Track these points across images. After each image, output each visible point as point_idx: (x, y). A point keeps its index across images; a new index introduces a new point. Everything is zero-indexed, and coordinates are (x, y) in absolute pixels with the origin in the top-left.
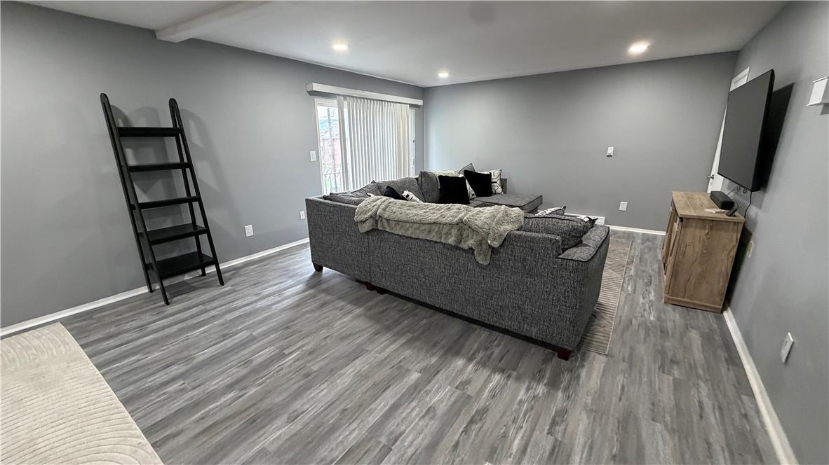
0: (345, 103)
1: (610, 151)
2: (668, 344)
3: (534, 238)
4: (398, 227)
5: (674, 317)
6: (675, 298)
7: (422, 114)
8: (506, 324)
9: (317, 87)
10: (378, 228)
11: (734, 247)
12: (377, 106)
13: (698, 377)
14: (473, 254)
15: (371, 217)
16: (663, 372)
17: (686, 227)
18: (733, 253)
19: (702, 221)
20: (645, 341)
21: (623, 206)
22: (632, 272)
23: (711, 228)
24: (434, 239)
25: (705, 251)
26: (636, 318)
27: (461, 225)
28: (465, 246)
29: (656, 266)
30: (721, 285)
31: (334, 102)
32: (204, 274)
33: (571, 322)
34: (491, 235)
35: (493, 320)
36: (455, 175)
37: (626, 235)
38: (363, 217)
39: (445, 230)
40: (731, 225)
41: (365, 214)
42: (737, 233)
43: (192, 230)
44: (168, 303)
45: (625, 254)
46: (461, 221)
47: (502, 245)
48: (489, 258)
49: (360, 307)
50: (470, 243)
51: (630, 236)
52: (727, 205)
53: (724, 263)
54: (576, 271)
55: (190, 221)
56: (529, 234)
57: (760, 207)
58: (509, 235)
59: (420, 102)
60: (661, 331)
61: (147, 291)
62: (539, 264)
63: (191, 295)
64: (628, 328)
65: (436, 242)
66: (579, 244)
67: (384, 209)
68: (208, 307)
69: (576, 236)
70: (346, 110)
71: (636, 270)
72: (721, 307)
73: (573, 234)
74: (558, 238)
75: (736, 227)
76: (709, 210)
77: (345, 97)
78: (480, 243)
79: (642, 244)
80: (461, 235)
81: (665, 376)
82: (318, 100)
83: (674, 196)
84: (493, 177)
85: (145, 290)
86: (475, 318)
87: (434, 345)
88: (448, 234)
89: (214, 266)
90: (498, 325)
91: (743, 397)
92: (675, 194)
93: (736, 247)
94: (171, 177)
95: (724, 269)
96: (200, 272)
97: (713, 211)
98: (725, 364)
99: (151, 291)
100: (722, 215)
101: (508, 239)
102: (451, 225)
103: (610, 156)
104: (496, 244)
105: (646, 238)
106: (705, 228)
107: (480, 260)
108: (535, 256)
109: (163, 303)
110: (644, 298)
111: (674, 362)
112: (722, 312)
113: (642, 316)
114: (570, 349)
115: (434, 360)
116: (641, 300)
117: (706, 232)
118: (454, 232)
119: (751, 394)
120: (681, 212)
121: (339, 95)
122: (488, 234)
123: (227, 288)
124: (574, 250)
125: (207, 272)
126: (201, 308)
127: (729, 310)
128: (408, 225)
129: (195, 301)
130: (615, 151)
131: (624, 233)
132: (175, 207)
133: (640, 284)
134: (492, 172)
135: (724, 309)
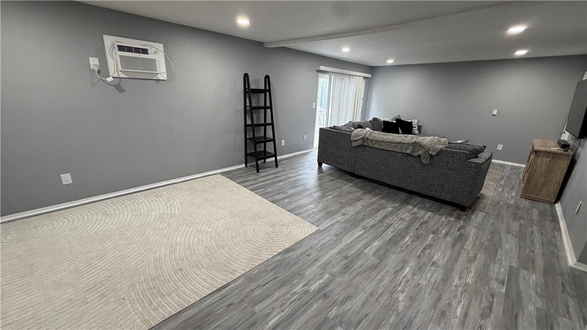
0: (333, 77)
1: (495, 112)
2: (519, 212)
3: (454, 152)
4: (377, 144)
5: (525, 203)
6: (526, 195)
7: (369, 82)
8: (433, 194)
9: (322, 68)
10: (365, 145)
11: (565, 168)
12: (347, 78)
13: (534, 224)
14: (420, 159)
15: (362, 138)
16: (515, 220)
17: (538, 156)
18: (565, 172)
19: (548, 153)
20: (507, 210)
21: (500, 147)
22: (502, 183)
23: (553, 158)
24: (398, 151)
25: (548, 170)
26: (502, 201)
27: (415, 144)
28: (415, 154)
29: (518, 182)
30: (555, 189)
31: (327, 76)
32: (265, 162)
33: (469, 192)
34: (432, 149)
35: (425, 192)
36: (390, 121)
37: (500, 165)
38: (356, 139)
39: (405, 146)
40: (565, 157)
41: (358, 136)
42: (568, 161)
43: (263, 140)
44: (258, 172)
45: (499, 174)
46: (415, 142)
47: (436, 155)
48: (428, 160)
49: (350, 183)
50: (420, 152)
51: (502, 166)
52: (565, 146)
53: (559, 177)
54: (475, 168)
55: (263, 135)
56: (451, 150)
57: (583, 147)
58: (441, 150)
59: (369, 76)
60: (517, 207)
61: (244, 166)
62: (456, 165)
63: (266, 170)
64: (497, 204)
65: (398, 152)
66: (477, 157)
67: (369, 135)
68: (278, 175)
69: (476, 152)
70: (332, 79)
71: (505, 182)
72: (554, 201)
73: (475, 152)
74: (467, 152)
75: (568, 157)
76: (553, 148)
77: (333, 73)
78: (425, 153)
79: (510, 170)
80: (415, 149)
81: (516, 222)
82: (320, 75)
83: (534, 141)
84: (413, 124)
85: (243, 166)
86: (415, 191)
87: (395, 200)
88: (406, 149)
89: (274, 158)
90: (428, 194)
91: (556, 232)
92: (535, 141)
93: (567, 168)
94: (259, 113)
95: (558, 181)
96: (263, 161)
97: (556, 149)
98: (549, 222)
99: (246, 166)
100: (561, 151)
101: (440, 152)
102: (409, 144)
103: (495, 115)
104: (434, 154)
105: (513, 168)
106: (549, 157)
107: (424, 161)
108: (454, 160)
109: (256, 172)
110: (508, 194)
111: (521, 218)
112: (554, 204)
113: (507, 201)
114: (467, 206)
115: (397, 205)
116: (506, 195)
117: (550, 159)
118: (411, 147)
119: (560, 231)
120: (536, 148)
121: (331, 72)
122: (430, 149)
123: (279, 169)
124: (474, 159)
125: (266, 161)
126: (274, 176)
127: (559, 203)
128: (383, 143)
129: (269, 173)
130: (498, 112)
131: (499, 164)
132: (258, 127)
133: (506, 189)
134: (413, 121)
135: (556, 202)
